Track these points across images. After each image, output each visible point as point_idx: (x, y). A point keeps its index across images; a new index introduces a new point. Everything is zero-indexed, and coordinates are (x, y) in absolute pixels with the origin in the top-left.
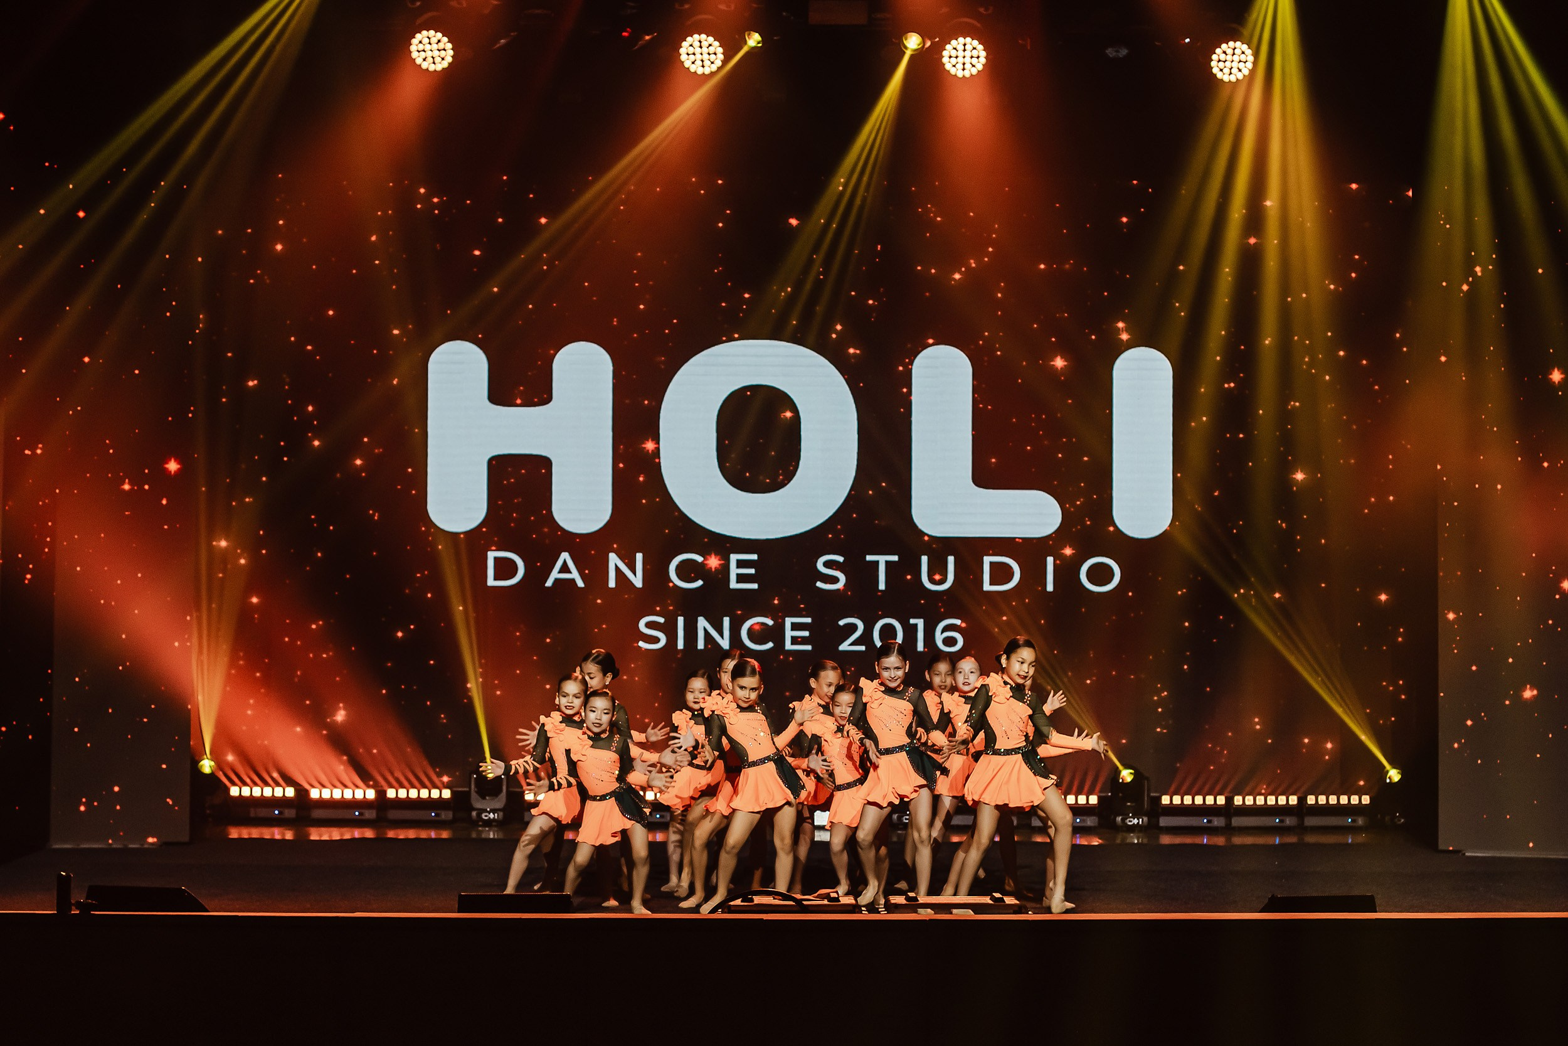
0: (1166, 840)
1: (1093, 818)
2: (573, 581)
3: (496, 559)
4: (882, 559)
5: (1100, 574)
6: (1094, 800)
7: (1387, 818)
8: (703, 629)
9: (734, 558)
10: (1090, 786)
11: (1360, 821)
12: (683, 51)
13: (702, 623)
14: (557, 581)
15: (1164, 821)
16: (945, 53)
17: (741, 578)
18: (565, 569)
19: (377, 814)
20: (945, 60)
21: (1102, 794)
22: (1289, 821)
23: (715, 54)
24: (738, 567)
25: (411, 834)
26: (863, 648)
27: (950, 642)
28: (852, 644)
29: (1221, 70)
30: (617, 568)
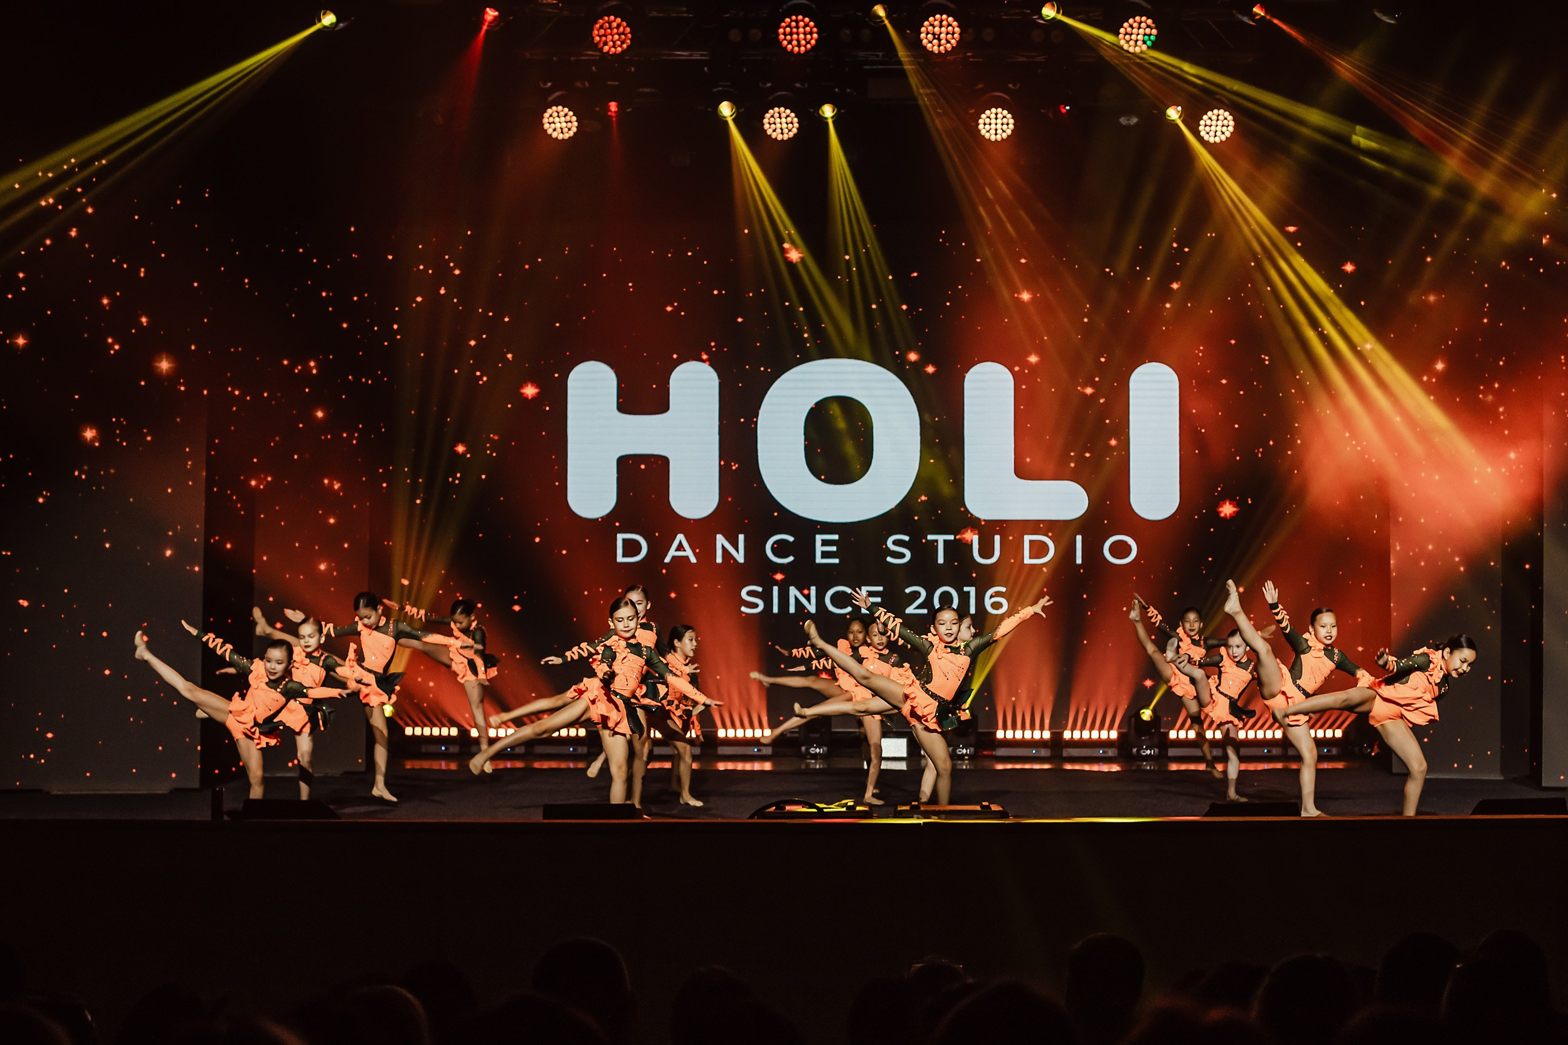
0: (1174, 767)
1: (1113, 749)
2: (687, 558)
3: (624, 540)
4: (941, 539)
5: (1120, 550)
6: (1114, 735)
7: (1356, 749)
8: (794, 597)
9: (819, 538)
10: (1110, 725)
11: (1334, 751)
12: (766, 121)
13: (793, 591)
14: (674, 558)
15: (1172, 752)
16: (981, 121)
17: (825, 555)
18: (680, 547)
19: (526, 749)
20: (981, 126)
21: (1120, 731)
22: (1275, 751)
23: (792, 123)
24: (822, 545)
25: (554, 765)
26: (925, 611)
27: (997, 606)
28: (917, 608)
29: (1208, 133)
30: (723, 547)
